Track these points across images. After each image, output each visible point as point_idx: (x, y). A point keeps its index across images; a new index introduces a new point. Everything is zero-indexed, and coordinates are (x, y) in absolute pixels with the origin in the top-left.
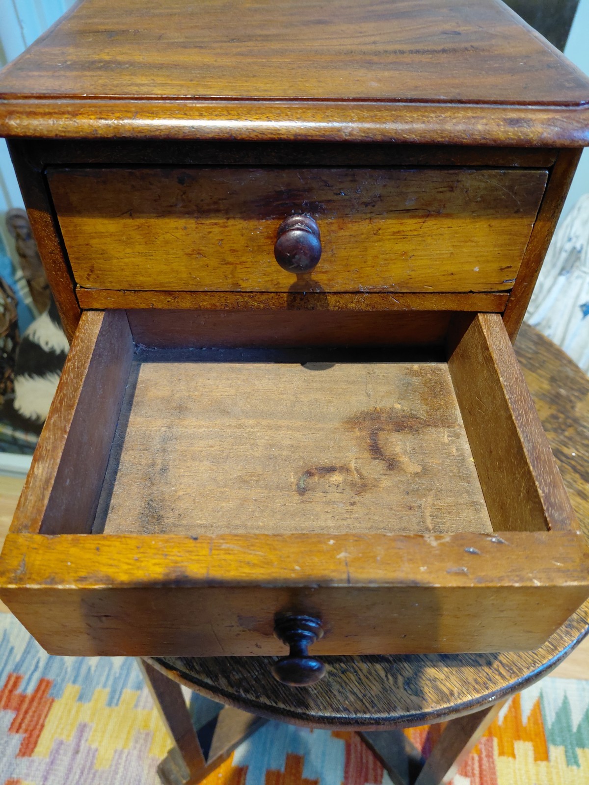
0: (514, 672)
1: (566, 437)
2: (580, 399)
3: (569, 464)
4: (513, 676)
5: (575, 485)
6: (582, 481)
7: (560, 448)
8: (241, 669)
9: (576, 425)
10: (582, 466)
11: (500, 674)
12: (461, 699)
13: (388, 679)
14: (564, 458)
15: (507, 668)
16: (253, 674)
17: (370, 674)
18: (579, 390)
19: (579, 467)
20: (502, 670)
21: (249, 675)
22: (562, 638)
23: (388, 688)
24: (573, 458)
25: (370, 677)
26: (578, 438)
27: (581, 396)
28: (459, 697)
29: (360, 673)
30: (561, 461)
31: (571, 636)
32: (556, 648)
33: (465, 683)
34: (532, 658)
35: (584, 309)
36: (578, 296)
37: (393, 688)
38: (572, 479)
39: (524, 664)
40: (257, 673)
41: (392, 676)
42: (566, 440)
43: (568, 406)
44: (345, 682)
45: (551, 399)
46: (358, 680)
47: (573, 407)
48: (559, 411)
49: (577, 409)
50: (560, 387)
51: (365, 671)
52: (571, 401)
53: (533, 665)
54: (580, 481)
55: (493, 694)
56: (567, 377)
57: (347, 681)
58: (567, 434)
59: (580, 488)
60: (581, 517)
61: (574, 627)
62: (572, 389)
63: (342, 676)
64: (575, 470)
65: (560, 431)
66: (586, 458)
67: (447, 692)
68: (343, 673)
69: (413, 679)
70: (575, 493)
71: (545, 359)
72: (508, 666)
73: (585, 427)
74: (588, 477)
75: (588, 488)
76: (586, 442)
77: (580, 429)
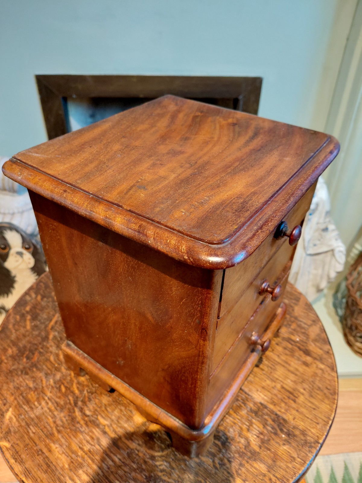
1: (292, 329)
2: (296, 304)
3: (296, 346)
5: (301, 358)
7: (290, 337)
9: (296, 321)
10: (303, 346)
14: (293, 343)
15: (281, 481)
18: (295, 299)
19: (301, 347)
22: (307, 455)
24: (297, 342)
26: (298, 329)
27: (296, 302)
30: (292, 344)
31: (312, 452)
34: (293, 471)
38: (299, 355)
39: (290, 476)
42: (292, 331)
43: (291, 310)
47: (293, 310)
49: (295, 311)
52: (291, 306)
53: (294, 475)
54: (303, 355)
58: (292, 327)
59: (304, 360)
60: (307, 378)
61: (312, 447)
62: (291, 299)
64: (300, 349)
65: (288, 326)
66: (305, 341)
70: (302, 364)
72: (281, 479)
73: (301, 321)
74: (307, 353)
75: (309, 359)
76: (303, 331)
77: (299, 323)
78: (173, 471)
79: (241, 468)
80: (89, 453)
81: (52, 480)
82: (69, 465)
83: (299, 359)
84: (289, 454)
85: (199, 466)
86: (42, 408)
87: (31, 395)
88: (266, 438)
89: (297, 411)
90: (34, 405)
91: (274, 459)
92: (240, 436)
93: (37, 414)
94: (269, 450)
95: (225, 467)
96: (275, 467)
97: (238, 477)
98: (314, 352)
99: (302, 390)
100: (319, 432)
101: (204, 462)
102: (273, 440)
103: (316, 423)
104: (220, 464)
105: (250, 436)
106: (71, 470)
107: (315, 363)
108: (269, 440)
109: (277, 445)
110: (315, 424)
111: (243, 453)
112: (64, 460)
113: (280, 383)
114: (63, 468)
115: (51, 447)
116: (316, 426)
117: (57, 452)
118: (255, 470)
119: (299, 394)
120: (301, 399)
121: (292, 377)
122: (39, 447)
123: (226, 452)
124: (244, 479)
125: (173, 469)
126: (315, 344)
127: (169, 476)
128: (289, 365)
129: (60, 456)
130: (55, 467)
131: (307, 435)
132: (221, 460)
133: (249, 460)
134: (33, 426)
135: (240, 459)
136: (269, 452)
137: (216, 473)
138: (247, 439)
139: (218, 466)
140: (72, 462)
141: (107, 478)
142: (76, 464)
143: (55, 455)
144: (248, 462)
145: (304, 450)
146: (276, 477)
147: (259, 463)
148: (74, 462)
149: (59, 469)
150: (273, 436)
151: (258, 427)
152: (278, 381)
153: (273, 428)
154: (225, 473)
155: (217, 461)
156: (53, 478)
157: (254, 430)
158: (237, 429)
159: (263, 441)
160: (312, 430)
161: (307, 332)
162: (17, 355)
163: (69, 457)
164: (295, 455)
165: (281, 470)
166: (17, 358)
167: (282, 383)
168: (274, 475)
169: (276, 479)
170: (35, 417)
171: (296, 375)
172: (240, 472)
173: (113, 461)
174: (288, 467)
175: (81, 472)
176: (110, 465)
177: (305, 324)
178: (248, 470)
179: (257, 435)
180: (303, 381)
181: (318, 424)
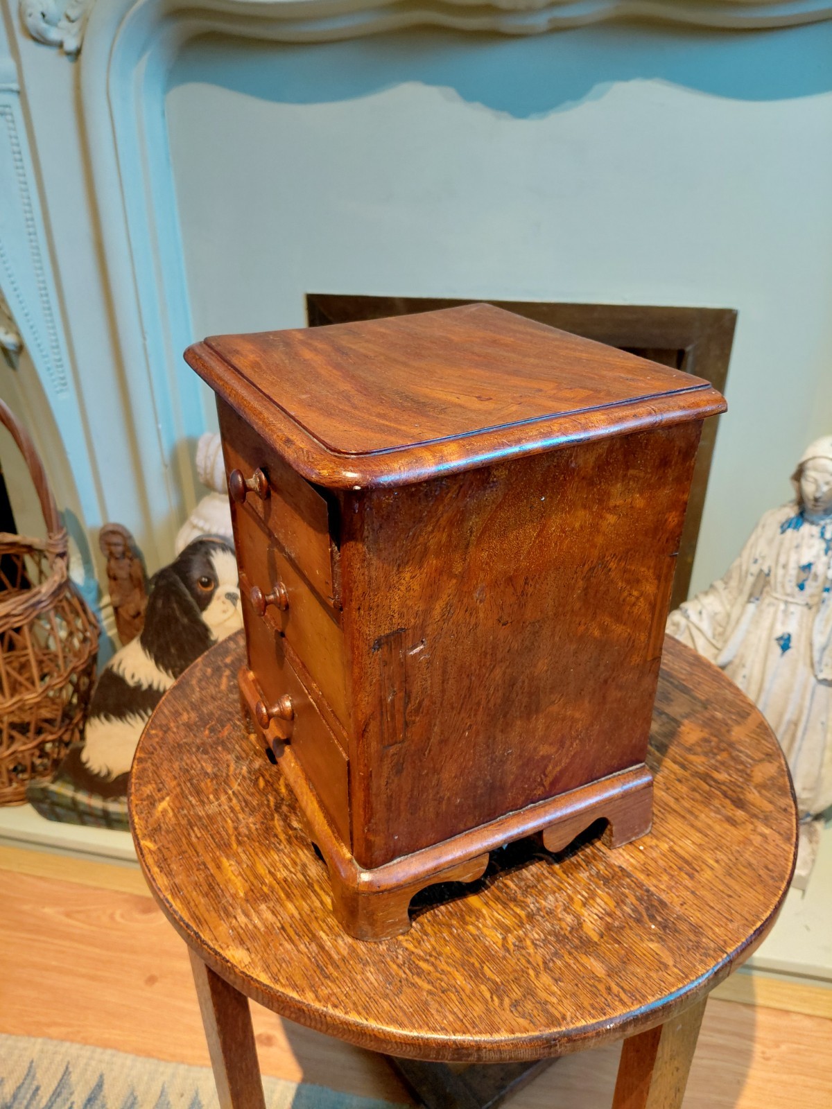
0: (636, 999)
1: (717, 761)
2: (738, 723)
3: (719, 789)
4: (635, 1002)
5: (723, 811)
6: (733, 807)
7: (709, 773)
8: (330, 984)
9: (731, 750)
10: (734, 791)
11: (621, 1000)
12: (573, 1024)
13: (493, 1000)
14: (712, 783)
15: (630, 995)
16: (343, 990)
17: (474, 994)
18: (739, 714)
19: (730, 793)
20: (623, 995)
21: (339, 990)
22: (694, 966)
23: (492, 1009)
24: (724, 783)
25: (473, 998)
26: (732, 763)
27: (739, 719)
28: (571, 1022)
29: (462, 993)
30: (710, 785)
31: (705, 964)
32: (687, 977)
33: (580, 1007)
34: (658, 986)
35: (782, 642)
36: (772, 628)
37: (498, 1009)
38: (721, 804)
39: (649, 991)
40: (347, 989)
41: (498, 997)
42: (717, 764)
43: (724, 730)
44: (445, 1002)
45: (704, 721)
46: (460, 1000)
47: (728, 731)
48: (712, 734)
49: (733, 733)
50: (716, 710)
51: (468, 992)
52: (727, 724)
53: (660, 993)
54: (730, 807)
55: (611, 1020)
56: (725, 700)
57: (447, 1000)
58: (719, 758)
59: (730, 814)
60: (728, 844)
61: (709, 955)
62: (730, 712)
63: (442, 995)
64: (725, 795)
65: (711, 755)
66: (739, 784)
67: (559, 1016)
68: (443, 992)
69: (521, 1002)
70: (723, 819)
71: (700, 680)
72: (629, 992)
73: (741, 752)
74: (740, 804)
75: (740, 814)
76: (741, 767)
77: (735, 753)
79: (554, 959)
81: (214, 908)
83: (718, 811)
84: (656, 956)
85: (475, 940)
86: (220, 806)
88: (617, 924)
89: (692, 892)
91: (625, 960)
92: (565, 910)
94: (619, 943)
95: (524, 952)
96: (624, 973)
97: (546, 972)
98: (754, 806)
99: (711, 862)
100: (729, 936)
101: (486, 936)
102: (631, 928)
103: (727, 919)
104: (515, 945)
105: (586, 914)
107: (752, 823)
108: (623, 928)
109: (637, 939)
110: (724, 920)
111: (565, 937)
113: (668, 843)
115: (221, 862)
116: (726, 925)
118: (581, 968)
119: (704, 866)
120: (707, 875)
121: (697, 837)
123: (532, 929)
124: (556, 976)
126: (760, 792)
128: (696, 817)
130: (222, 891)
131: (702, 934)
132: (520, 939)
133: (574, 951)
134: (199, 828)
135: (558, 946)
136: (617, 946)
137: (505, 958)
138: (578, 917)
139: (511, 947)
144: (570, 954)
145: (689, 957)
146: (622, 988)
147: (593, 960)
149: (227, 895)
150: (633, 924)
151: (606, 903)
152: (665, 839)
153: (635, 911)
154: (523, 961)
155: (511, 939)
156: (215, 906)
157: (597, 906)
158: (562, 898)
159: (609, 927)
160: (716, 930)
161: (749, 771)
164: (669, 961)
165: (635, 979)
167: (672, 844)
168: (618, 985)
169: (620, 990)
170: (205, 816)
171: (707, 835)
172: (551, 965)
174: (650, 977)
177: (748, 756)
178: (568, 966)
179: (601, 915)
180: (719, 848)
181: (731, 921)
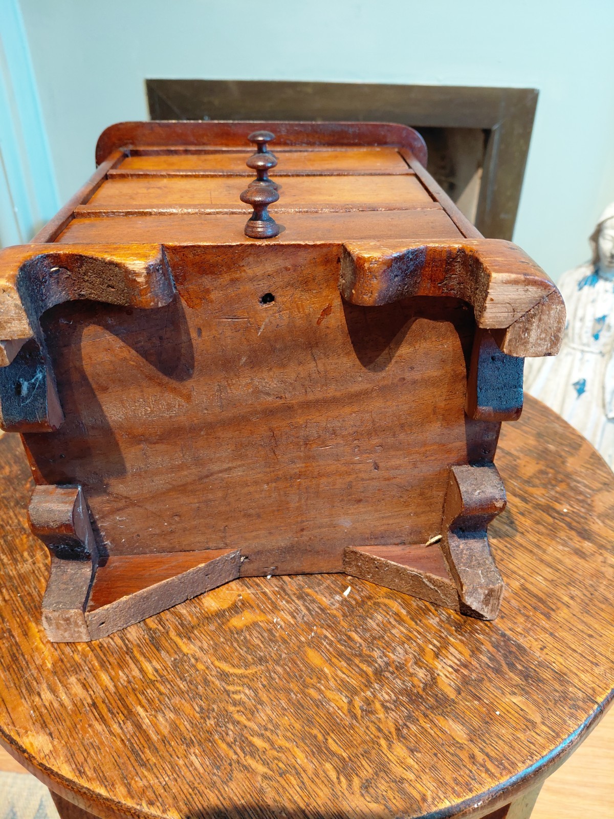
0: (505, 768)
1: (557, 492)
2: (572, 455)
3: (563, 520)
4: (504, 773)
5: (570, 542)
6: (579, 539)
7: (551, 504)
8: (146, 773)
9: (569, 481)
10: (578, 523)
11: (487, 770)
12: (436, 806)
13: (340, 782)
14: (555, 514)
15: (496, 763)
16: (162, 780)
17: (317, 775)
18: (570, 445)
19: (574, 524)
20: (490, 765)
21: (156, 781)
22: (564, 722)
23: (340, 794)
24: (566, 514)
25: (317, 780)
26: (571, 494)
27: (572, 451)
28: (433, 803)
29: (303, 775)
30: (552, 516)
31: (576, 719)
32: (558, 735)
33: (442, 783)
34: (528, 749)
35: (578, 387)
36: (569, 375)
37: (346, 793)
38: (567, 536)
39: (518, 757)
40: (167, 779)
41: (346, 778)
42: (557, 495)
43: (558, 462)
44: (283, 788)
45: (538, 454)
46: (301, 785)
47: (563, 462)
48: (547, 466)
49: (568, 464)
50: (548, 443)
51: (310, 773)
52: (561, 456)
53: (530, 758)
54: (577, 538)
55: (479, 798)
56: (556, 433)
57: (286, 786)
58: (558, 489)
59: (577, 546)
60: (581, 578)
61: (579, 707)
62: (562, 444)
63: (279, 779)
64: (571, 528)
65: (550, 487)
66: (582, 514)
67: (418, 797)
68: (281, 775)
69: (373, 781)
70: (572, 552)
71: (530, 416)
72: (497, 760)
73: (578, 482)
74: (585, 535)
75: (587, 546)
76: (581, 498)
77: (573, 484)
78: (259, 707)
79: (408, 724)
80: (98, 649)
81: (15, 684)
82: (54, 665)
83: (565, 544)
84: (521, 713)
85: (317, 706)
86: (34, 563)
87: (22, 540)
88: (474, 676)
89: (551, 634)
90: (22, 556)
91: (487, 719)
92: (416, 663)
93: (22, 571)
94: (479, 699)
95: (373, 718)
96: (487, 735)
97: (400, 741)
98: (600, 536)
99: (566, 599)
100: (598, 682)
101: (329, 700)
102: (490, 681)
103: (592, 662)
104: (362, 710)
105: (440, 667)
106: (55, 673)
107: (601, 554)
108: (481, 681)
109: (498, 693)
110: (589, 664)
111: (418, 695)
112: (46, 653)
113: (518, 580)
114: (40, 668)
115: (28, 628)
116: (592, 669)
117: (38, 638)
118: (439, 733)
119: (559, 604)
120: (563, 614)
121: (547, 572)
122: (7, 625)
123: (381, 689)
124: (412, 745)
125: (261, 703)
126: (603, 522)
127: (250, 716)
128: (544, 551)
129: (41, 646)
130: (27, 663)
131: (568, 682)
132: (368, 702)
133: (428, 712)
134: (7, 590)
135: (411, 707)
136: (476, 702)
137: (352, 727)
138: (431, 671)
139: (359, 712)
140: (62, 661)
141: (121, 699)
142: (68, 665)
143: (33, 643)
144: (426, 716)
145: (558, 711)
146: (487, 755)
147: (451, 722)
148: (65, 660)
149: (32, 667)
150: (492, 675)
151: (460, 653)
152: (514, 575)
153: (492, 659)
154: (373, 729)
155: (358, 702)
156: (17, 681)
157: (450, 657)
158: (412, 649)
159: (466, 681)
160: (582, 676)
161: (589, 501)
162: (17, 477)
163: (58, 650)
164: (537, 719)
165: (500, 742)
166: (16, 481)
167: (523, 581)
168: (482, 751)
169: (486, 757)
170: (16, 576)
171: (557, 570)
172: (405, 731)
173: (141, 670)
174: (517, 739)
175: (73, 679)
176: (134, 677)
177: (586, 486)
178: (424, 731)
179: (456, 667)
180: (571, 583)
181: (597, 665)
